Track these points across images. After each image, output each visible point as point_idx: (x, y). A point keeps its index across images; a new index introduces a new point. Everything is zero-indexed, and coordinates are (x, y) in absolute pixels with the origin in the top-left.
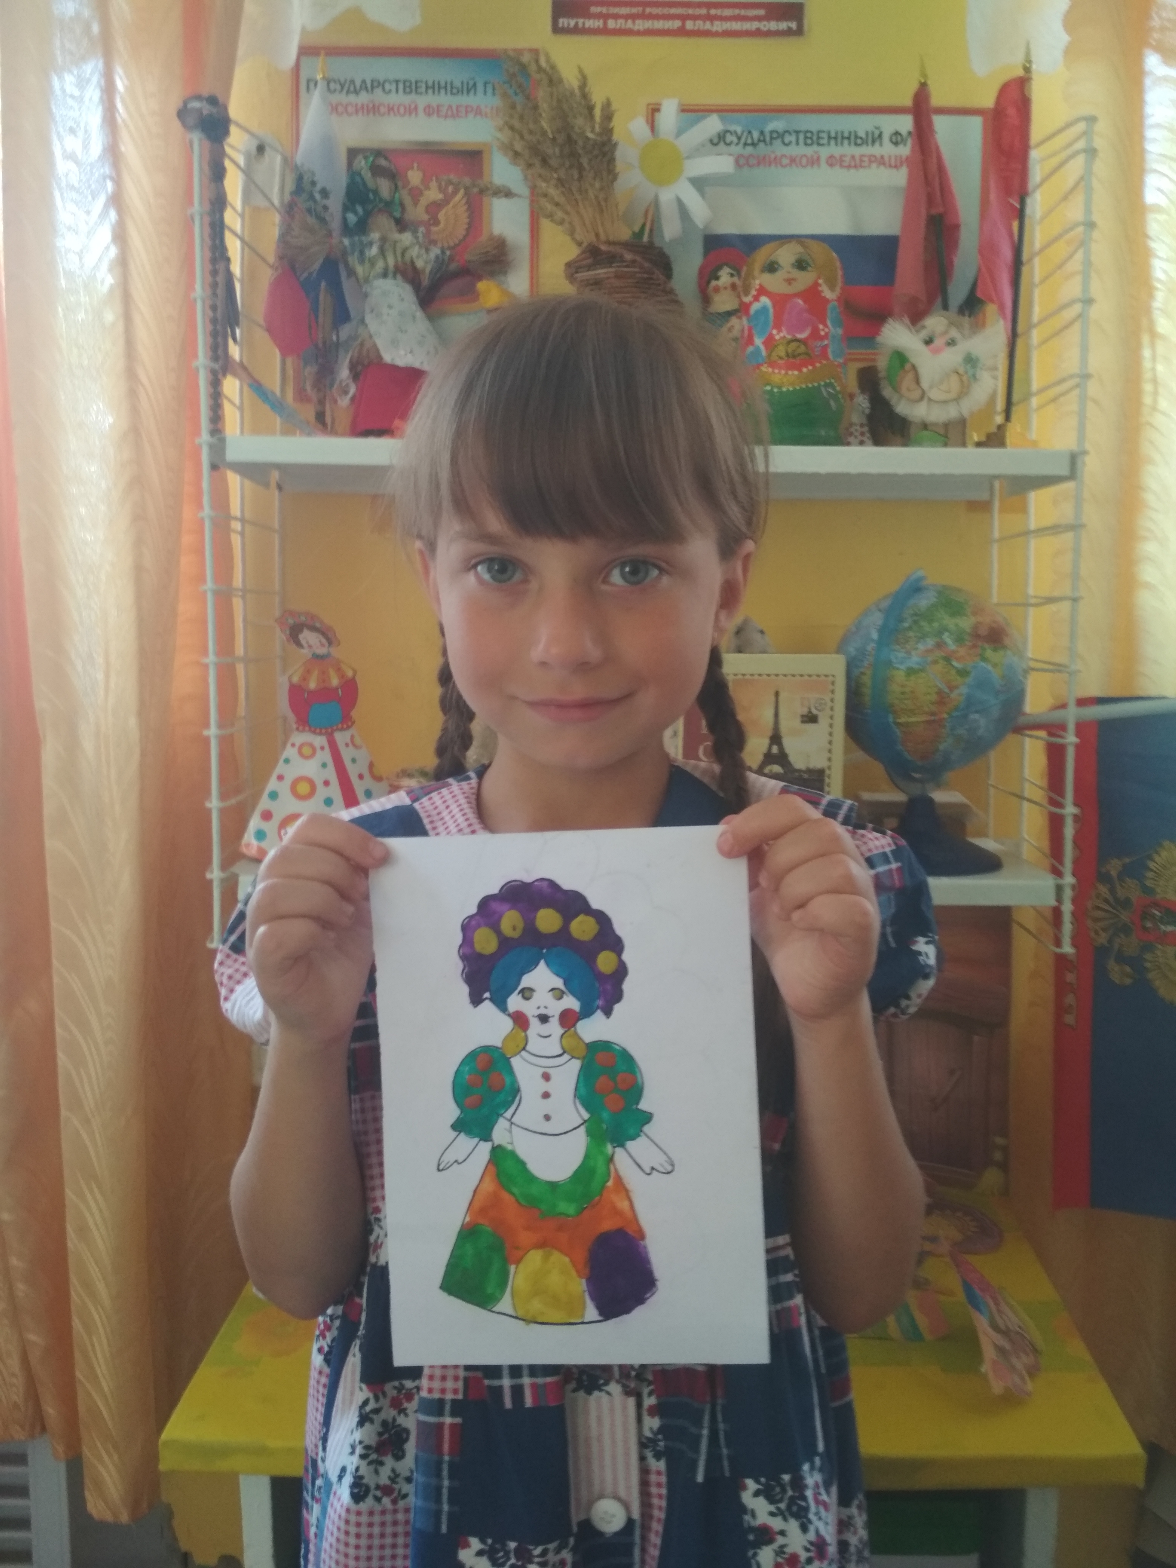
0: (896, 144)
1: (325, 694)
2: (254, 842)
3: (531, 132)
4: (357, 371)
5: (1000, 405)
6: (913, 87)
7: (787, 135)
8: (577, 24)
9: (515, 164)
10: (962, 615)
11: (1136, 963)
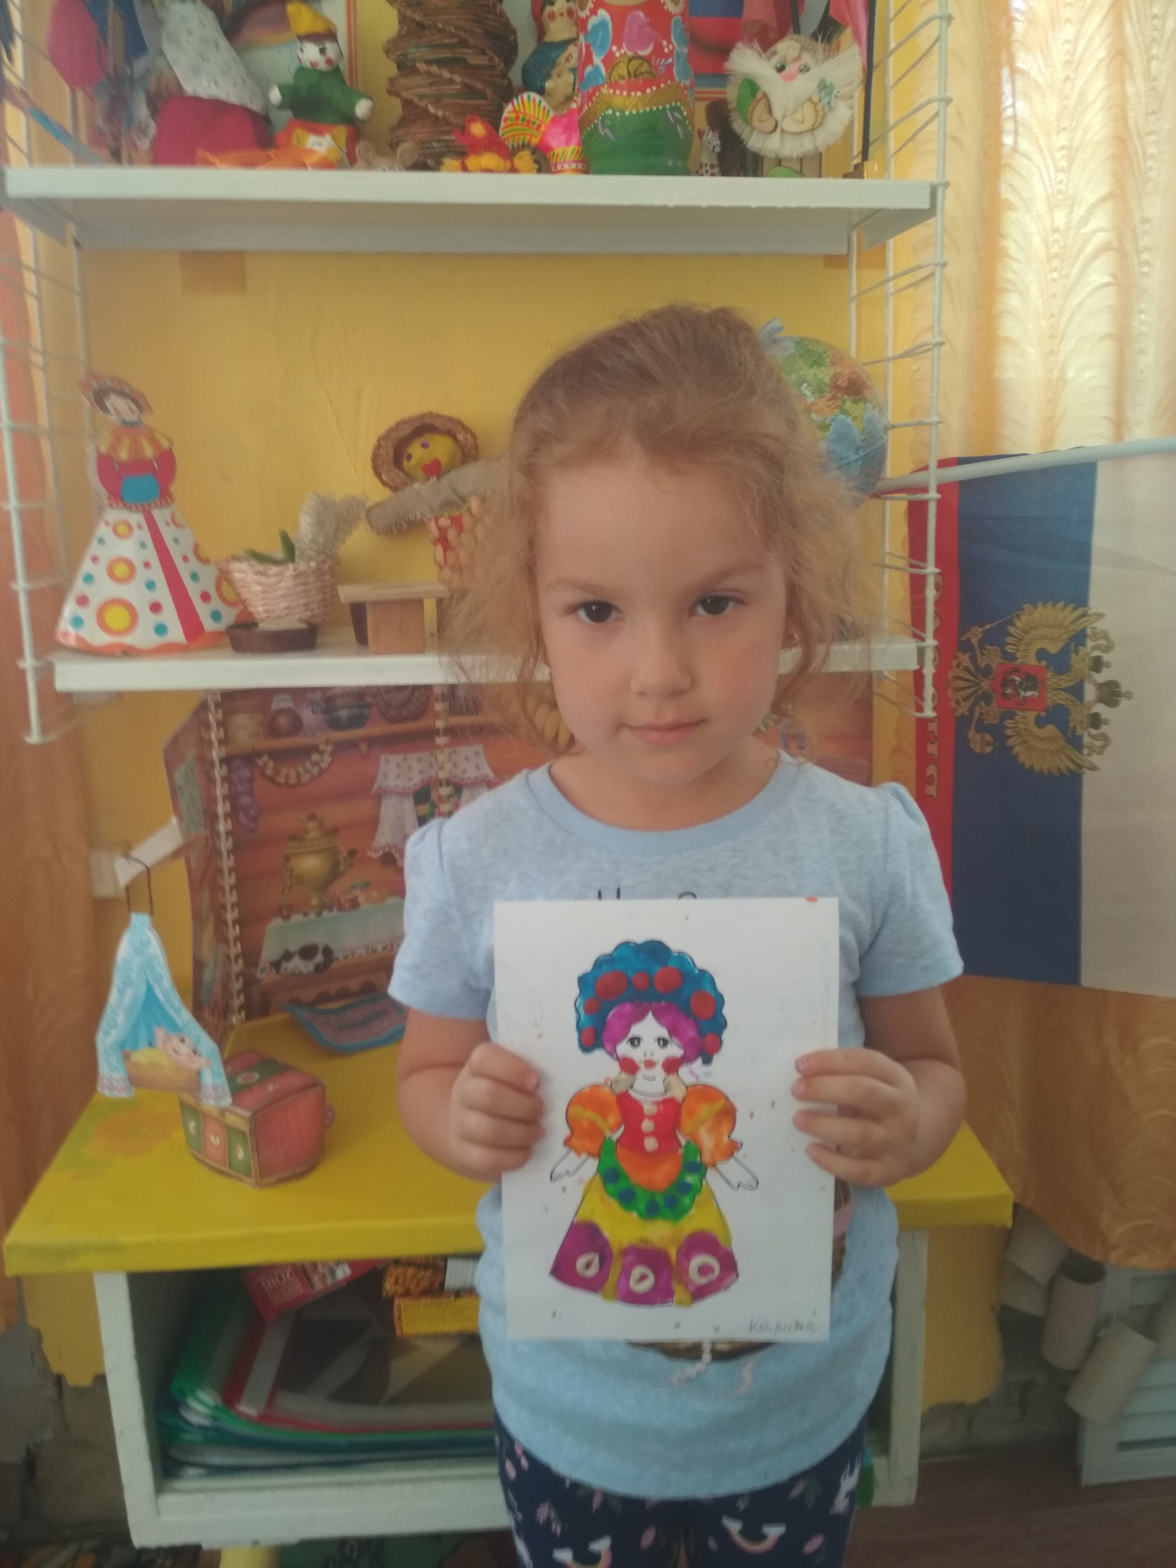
1: (139, 466)
2: (72, 631)
4: (156, 104)
5: (857, 147)
10: (820, 365)
11: (997, 732)
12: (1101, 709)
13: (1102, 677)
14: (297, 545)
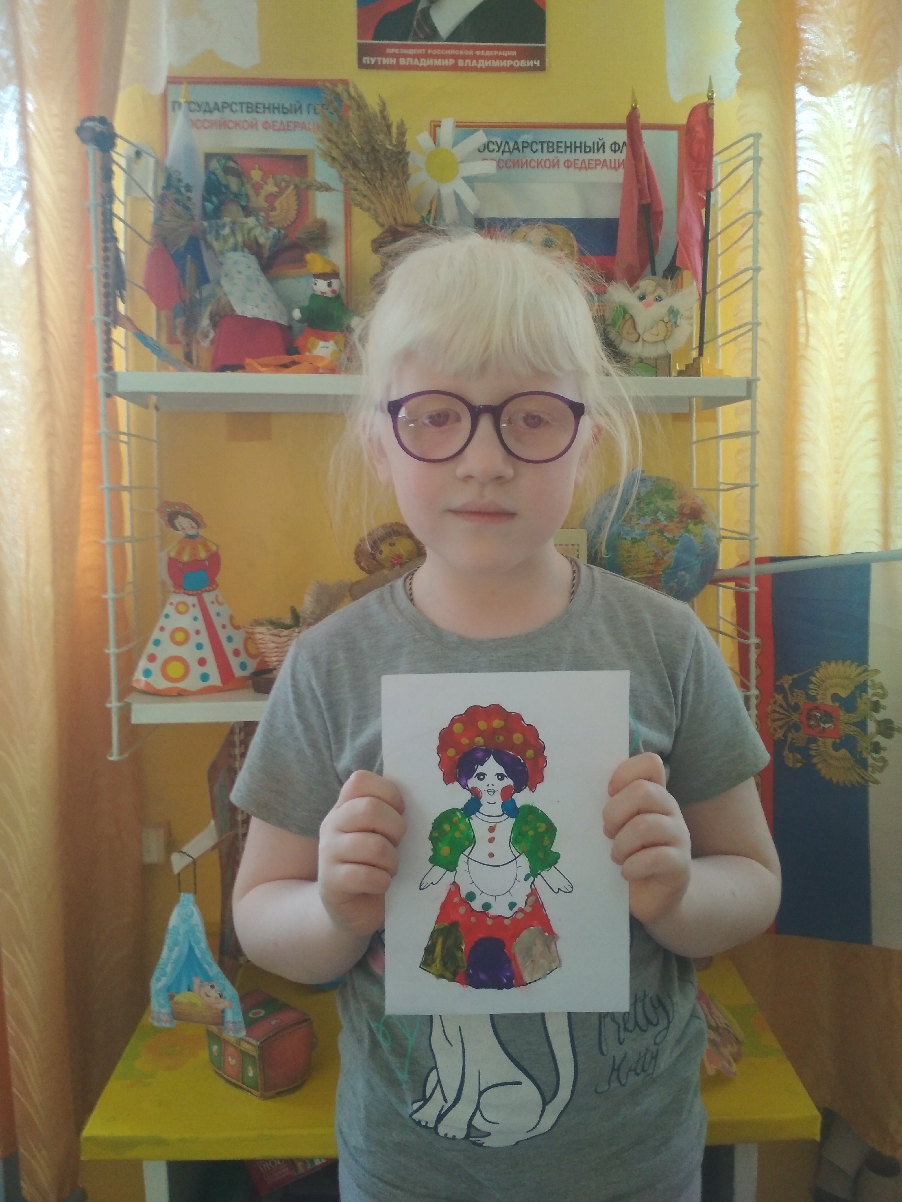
0: (615, 151)
1: (195, 565)
2: (143, 679)
3: (345, 144)
4: (216, 320)
5: (695, 343)
6: (627, 110)
7: (534, 144)
8: (376, 61)
9: (333, 167)
10: (671, 499)
11: (804, 752)
12: (880, 739)
13: (880, 716)
14: (301, 615)
